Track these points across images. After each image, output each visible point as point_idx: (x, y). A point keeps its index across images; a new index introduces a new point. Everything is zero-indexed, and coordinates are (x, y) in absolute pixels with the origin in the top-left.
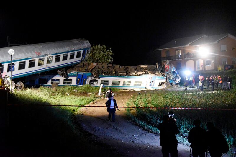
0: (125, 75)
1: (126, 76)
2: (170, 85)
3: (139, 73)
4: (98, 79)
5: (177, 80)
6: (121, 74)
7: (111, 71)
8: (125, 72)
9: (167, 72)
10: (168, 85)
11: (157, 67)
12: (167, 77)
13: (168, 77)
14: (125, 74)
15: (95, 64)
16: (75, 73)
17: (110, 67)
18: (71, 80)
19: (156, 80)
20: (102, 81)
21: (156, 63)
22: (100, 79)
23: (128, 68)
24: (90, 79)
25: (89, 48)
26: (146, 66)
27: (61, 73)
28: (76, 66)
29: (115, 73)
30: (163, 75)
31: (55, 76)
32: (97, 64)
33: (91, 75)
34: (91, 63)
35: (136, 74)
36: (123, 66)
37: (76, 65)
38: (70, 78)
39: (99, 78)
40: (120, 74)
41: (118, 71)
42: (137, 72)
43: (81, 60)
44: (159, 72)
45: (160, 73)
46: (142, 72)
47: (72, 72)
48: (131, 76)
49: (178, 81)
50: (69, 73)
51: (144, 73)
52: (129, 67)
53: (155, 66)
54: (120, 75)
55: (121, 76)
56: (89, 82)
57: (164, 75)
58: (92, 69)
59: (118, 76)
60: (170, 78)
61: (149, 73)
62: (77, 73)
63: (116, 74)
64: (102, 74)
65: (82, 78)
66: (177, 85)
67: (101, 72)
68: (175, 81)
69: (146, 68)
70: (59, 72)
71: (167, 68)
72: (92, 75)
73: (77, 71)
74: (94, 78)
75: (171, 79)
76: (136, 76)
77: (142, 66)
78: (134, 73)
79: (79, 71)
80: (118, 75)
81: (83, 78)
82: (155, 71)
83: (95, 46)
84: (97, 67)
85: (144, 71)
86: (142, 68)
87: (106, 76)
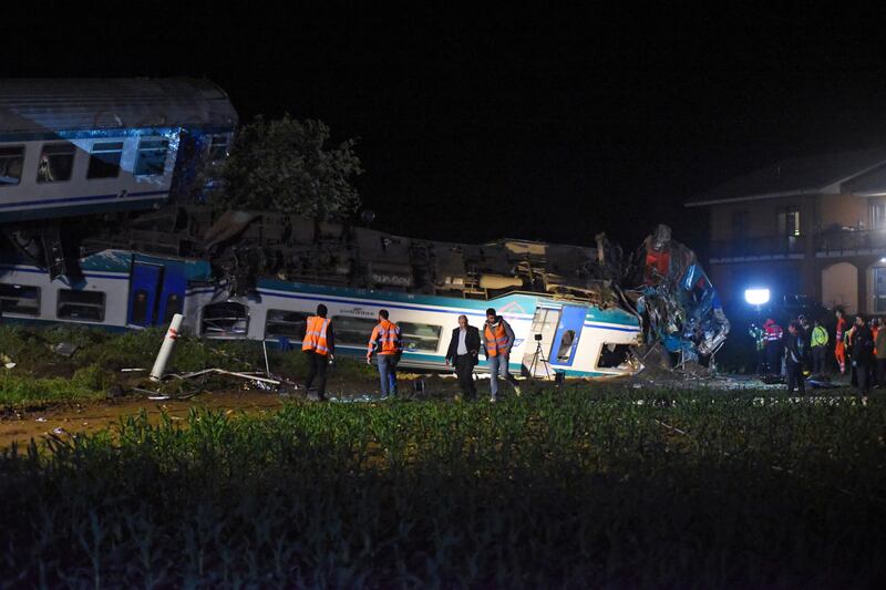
0: (409, 290)
1: (411, 296)
2: (664, 365)
3: (488, 283)
4: (251, 303)
5: (708, 336)
6: (385, 279)
7: (328, 260)
8: (408, 269)
9: (651, 291)
10: (652, 361)
11: (601, 255)
12: (646, 316)
13: (654, 314)
14: (407, 282)
15: (242, 217)
16: (119, 256)
17: (330, 237)
18: (99, 297)
19: (584, 329)
20: (271, 313)
21: (598, 237)
22: (259, 300)
23: (434, 251)
24: (205, 299)
25: (228, 129)
26: (538, 249)
27: (33, 249)
28: (137, 221)
29: (345, 271)
30: (629, 305)
31: (13, 270)
32: (259, 219)
33: (209, 272)
34: (225, 210)
35: (468, 286)
36: (404, 241)
37: (134, 214)
38: (92, 284)
39: (257, 297)
40: (378, 279)
41: (370, 266)
42: (478, 278)
43: (167, 186)
44: (607, 283)
45: (612, 288)
46: (512, 276)
47: (101, 254)
48: (439, 293)
49: (712, 342)
50: (86, 255)
51: (519, 283)
52: (440, 248)
53: (589, 252)
54: (379, 286)
55: (380, 292)
56: (200, 314)
57: (633, 304)
58: (222, 246)
59: (362, 291)
60: (665, 320)
61: (548, 287)
62: (133, 257)
63: (357, 281)
64: (275, 272)
65: (159, 287)
66: (707, 366)
67: (269, 265)
68: (698, 343)
69: (539, 256)
70: (22, 242)
71: (654, 264)
72: (218, 274)
73: (134, 247)
74: (227, 293)
75: (673, 328)
76: (469, 296)
77: (515, 247)
78: (460, 282)
79: (148, 249)
80: (364, 287)
81: (164, 289)
82: (582, 280)
83: (267, 121)
84: (253, 233)
85: (522, 276)
86: (515, 260)
87: (297, 285)
